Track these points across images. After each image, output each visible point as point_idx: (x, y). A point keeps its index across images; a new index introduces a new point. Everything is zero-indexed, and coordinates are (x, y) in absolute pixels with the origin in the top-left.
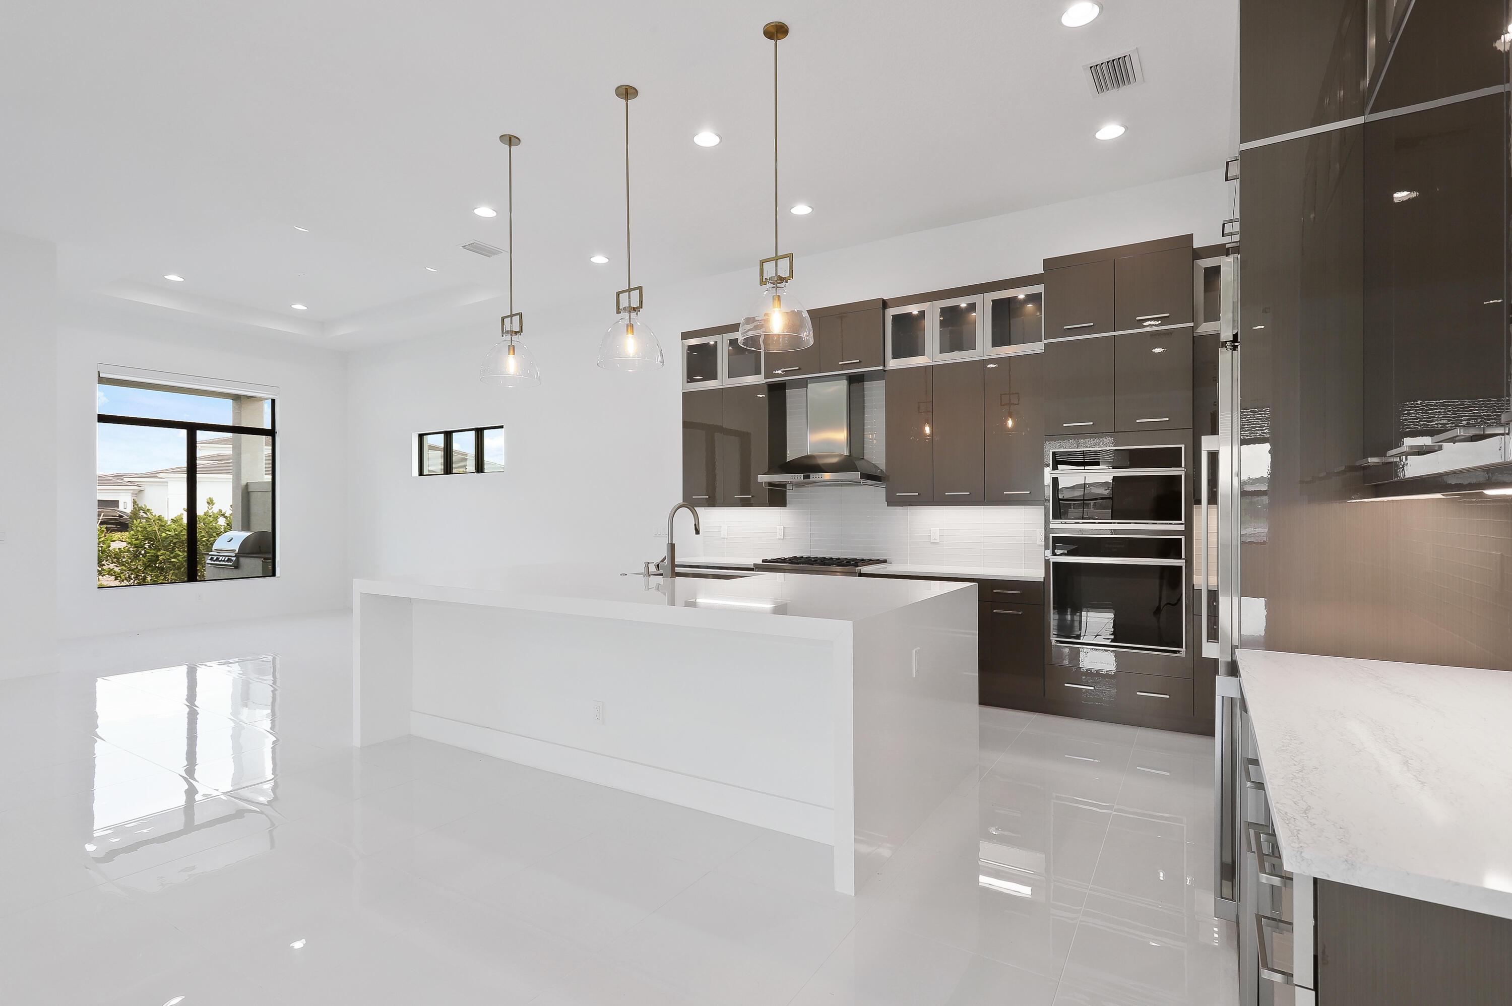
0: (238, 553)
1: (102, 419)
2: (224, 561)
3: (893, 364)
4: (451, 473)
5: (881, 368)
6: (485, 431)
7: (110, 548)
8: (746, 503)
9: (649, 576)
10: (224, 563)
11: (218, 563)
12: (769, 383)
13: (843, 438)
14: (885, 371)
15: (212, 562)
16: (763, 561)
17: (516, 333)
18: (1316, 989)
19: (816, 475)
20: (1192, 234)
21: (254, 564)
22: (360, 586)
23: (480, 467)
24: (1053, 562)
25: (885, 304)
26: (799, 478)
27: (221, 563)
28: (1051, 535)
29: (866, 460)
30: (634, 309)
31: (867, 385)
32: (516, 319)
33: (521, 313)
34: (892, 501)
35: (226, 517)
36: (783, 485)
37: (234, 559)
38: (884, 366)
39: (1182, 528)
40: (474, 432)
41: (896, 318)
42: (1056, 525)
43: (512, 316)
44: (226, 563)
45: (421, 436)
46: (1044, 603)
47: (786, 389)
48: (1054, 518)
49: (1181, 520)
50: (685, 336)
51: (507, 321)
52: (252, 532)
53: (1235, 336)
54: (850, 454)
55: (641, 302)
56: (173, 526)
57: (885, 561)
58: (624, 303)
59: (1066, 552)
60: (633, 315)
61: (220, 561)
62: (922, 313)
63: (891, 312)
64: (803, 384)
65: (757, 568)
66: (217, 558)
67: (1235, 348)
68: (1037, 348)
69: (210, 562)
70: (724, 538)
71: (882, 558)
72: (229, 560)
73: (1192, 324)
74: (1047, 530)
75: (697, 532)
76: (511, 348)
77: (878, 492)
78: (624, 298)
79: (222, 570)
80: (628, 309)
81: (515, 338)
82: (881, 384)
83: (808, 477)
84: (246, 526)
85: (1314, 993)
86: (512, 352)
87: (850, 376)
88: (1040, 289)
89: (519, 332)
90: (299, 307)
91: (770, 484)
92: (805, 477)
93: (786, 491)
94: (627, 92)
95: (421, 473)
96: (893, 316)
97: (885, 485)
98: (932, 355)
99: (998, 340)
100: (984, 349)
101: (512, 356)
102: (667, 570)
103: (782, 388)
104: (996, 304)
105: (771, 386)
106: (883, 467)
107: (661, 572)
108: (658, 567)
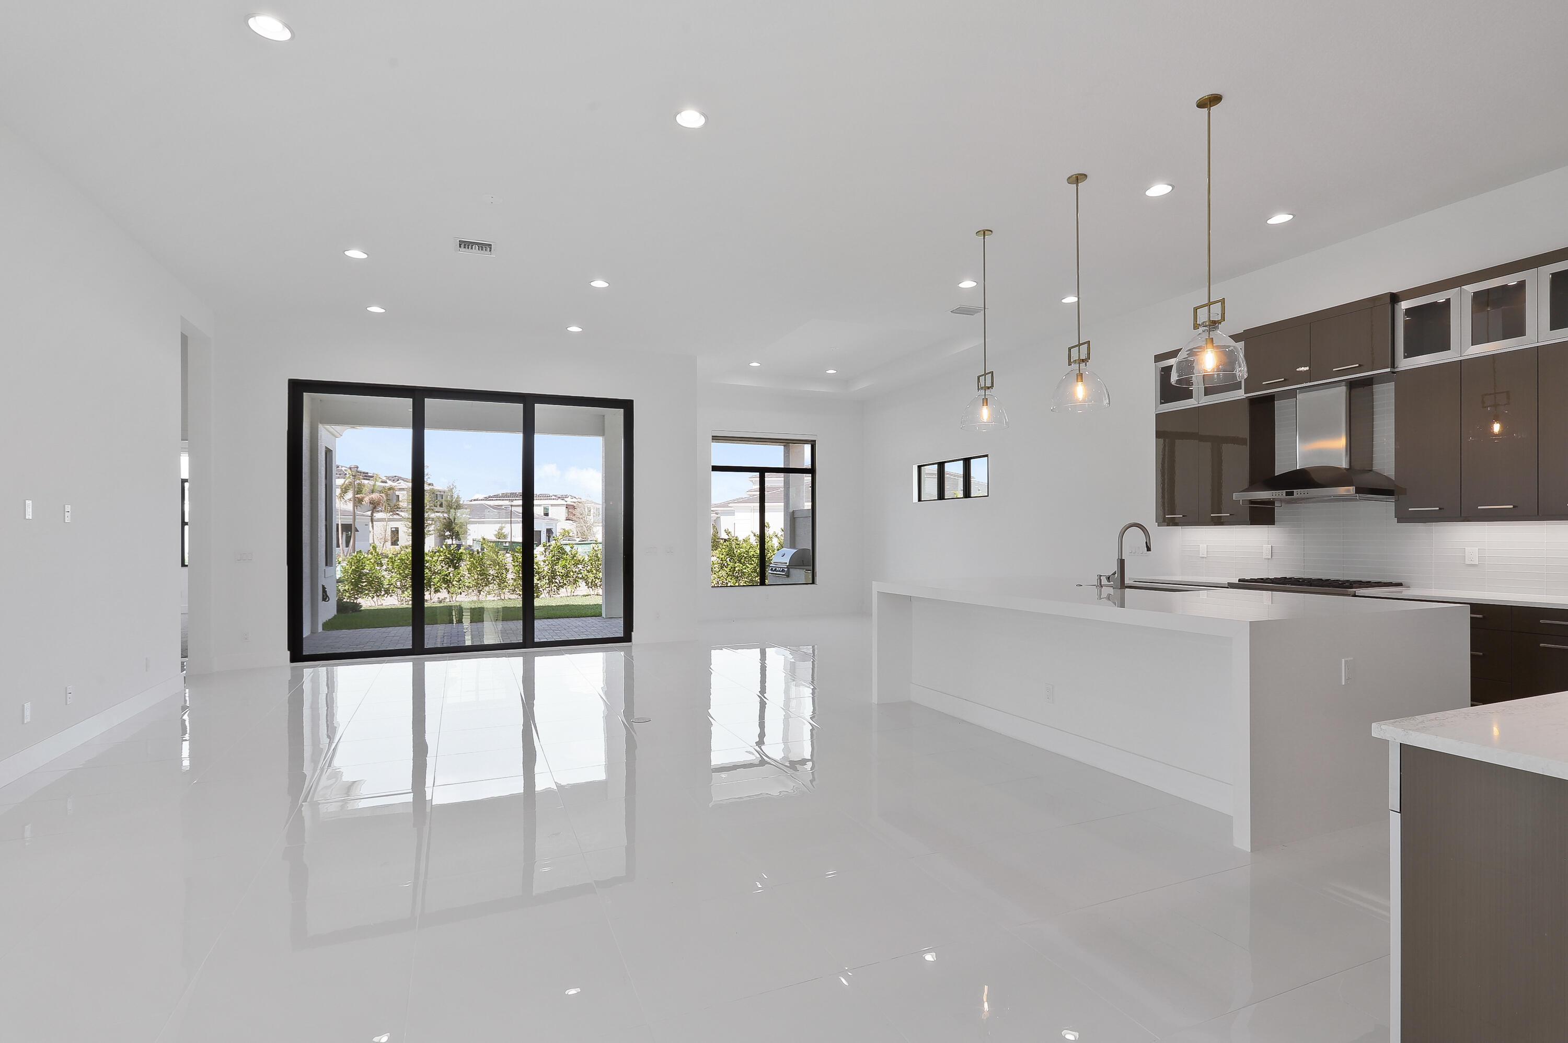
0: (789, 565)
1: (715, 468)
2: (780, 571)
3: (1406, 364)
4: (944, 499)
5: (1390, 369)
6: (972, 460)
8: (1218, 522)
9: (1101, 587)
10: (779, 573)
11: (776, 572)
12: (1251, 398)
13: (1341, 446)
14: (1397, 372)
15: (772, 572)
16: (1240, 580)
17: (988, 388)
19: (1304, 491)
21: (800, 574)
22: (877, 587)
23: (967, 494)
25: (1395, 298)
26: (1280, 495)
27: (778, 573)
29: (1370, 472)
30: (1083, 361)
31: (1377, 388)
32: (989, 377)
33: (993, 372)
34: (1403, 517)
35: (778, 538)
36: (1271, 502)
37: (786, 569)
38: (1394, 367)
40: (962, 461)
41: (1409, 312)
43: (985, 374)
44: (781, 573)
45: (920, 467)
47: (1274, 400)
50: (1159, 358)
51: (982, 379)
52: (796, 549)
54: (1350, 465)
55: (1089, 354)
56: (745, 545)
57: (1400, 585)
58: (1075, 356)
60: (1083, 365)
61: (777, 571)
62: (1448, 301)
63: (1405, 305)
64: (1292, 394)
65: (1231, 586)
66: (783, 570)
69: (770, 571)
70: (1203, 557)
71: (1399, 581)
72: (783, 571)
75: (1149, 549)
76: (985, 401)
77: (1386, 507)
78: (1074, 352)
79: (778, 578)
80: (1077, 361)
81: (988, 392)
82: (1391, 385)
83: (1292, 494)
84: (793, 545)
86: (985, 404)
87: (1350, 382)
89: (990, 387)
90: (831, 371)
91: (1252, 502)
92: (1287, 494)
93: (1274, 508)
94: (1078, 179)
95: (920, 500)
96: (1406, 310)
97: (1393, 500)
98: (1461, 348)
101: (985, 407)
102: (1117, 582)
103: (1271, 401)
104: (1556, 278)
105: (1252, 400)
106: (1392, 478)
107: (1112, 584)
108: (1109, 579)
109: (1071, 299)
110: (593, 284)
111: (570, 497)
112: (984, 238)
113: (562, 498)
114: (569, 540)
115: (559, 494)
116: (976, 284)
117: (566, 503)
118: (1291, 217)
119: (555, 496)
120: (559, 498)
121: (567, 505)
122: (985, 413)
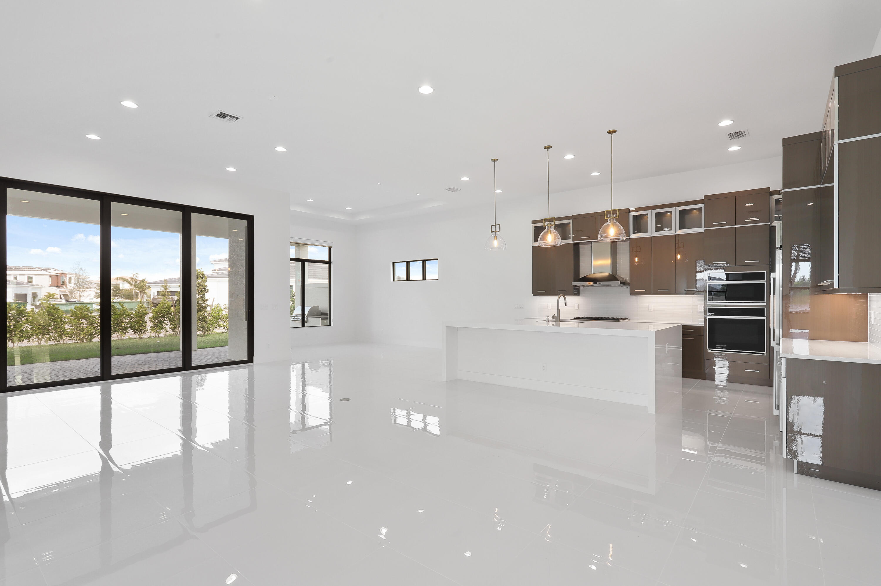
0: (308, 316)
3: (633, 236)
5: (628, 237)
6: (428, 261)
7: (222, 315)
9: (549, 321)
13: (609, 265)
14: (629, 239)
15: (294, 320)
16: (574, 318)
18: (786, 377)
19: (601, 282)
20: (770, 187)
23: (424, 278)
24: (708, 318)
25: (629, 211)
26: (591, 283)
28: (707, 307)
29: (618, 276)
34: (633, 293)
38: (629, 237)
39: (765, 304)
40: (422, 261)
42: (709, 303)
43: (495, 225)
44: (299, 320)
45: (394, 263)
46: (704, 334)
48: (709, 300)
49: (764, 301)
50: (533, 222)
51: (494, 227)
53: (781, 246)
54: (612, 273)
57: (627, 319)
59: (714, 314)
62: (646, 215)
63: (632, 214)
64: (589, 243)
66: (297, 318)
67: (781, 249)
68: (702, 230)
71: (625, 317)
73: (769, 223)
74: (705, 305)
75: (566, 305)
77: (627, 289)
83: (596, 283)
85: (785, 378)
86: (496, 238)
88: (702, 206)
89: (499, 231)
90: (349, 208)
91: (573, 286)
92: (594, 283)
93: (579, 288)
94: (548, 148)
95: (394, 281)
96: (633, 216)
97: (629, 287)
98: (652, 232)
99: (682, 227)
100: (676, 230)
101: (496, 240)
102: (557, 319)
103: (578, 244)
104: (681, 212)
105: (575, 244)
106: (628, 279)
107: (554, 320)
108: (553, 318)
109: (498, 191)
110: (277, 149)
111: (52, 270)
112: (495, 163)
113: (46, 270)
114: (54, 301)
115: (43, 267)
116: (469, 179)
117: (49, 274)
118: (599, 174)
119: (39, 268)
120: (43, 270)
121: (50, 275)
122: (496, 243)
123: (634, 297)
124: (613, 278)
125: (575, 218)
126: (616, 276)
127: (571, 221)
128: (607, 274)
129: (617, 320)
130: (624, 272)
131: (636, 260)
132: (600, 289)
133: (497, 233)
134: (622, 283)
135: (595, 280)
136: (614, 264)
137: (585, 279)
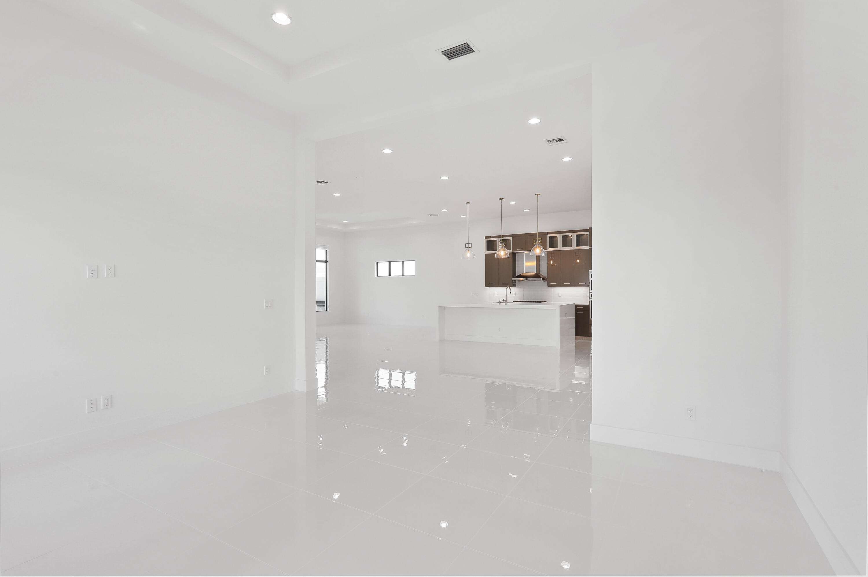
3: (550, 249)
5: (546, 250)
9: (500, 303)
13: (535, 269)
19: (529, 279)
23: (403, 274)
24: (591, 300)
25: (547, 233)
26: (520, 279)
28: (590, 294)
34: (549, 285)
46: (589, 310)
48: (591, 289)
50: (486, 237)
54: (537, 272)
57: (547, 301)
62: (557, 236)
63: (549, 235)
68: (588, 247)
74: (590, 292)
75: (510, 293)
77: (546, 283)
83: (527, 279)
88: (588, 233)
90: (345, 221)
93: (516, 282)
95: (377, 276)
96: (549, 237)
97: (547, 281)
98: (560, 248)
99: (578, 245)
100: (574, 247)
101: (468, 253)
102: (506, 301)
103: (515, 253)
104: (577, 236)
105: (513, 253)
106: (546, 276)
107: (504, 302)
108: (503, 301)
122: (468, 255)
123: (550, 287)
124: (537, 276)
125: (514, 236)
126: (539, 274)
127: (511, 238)
128: (534, 273)
129: (540, 302)
130: (544, 271)
131: (552, 263)
132: (530, 283)
133: (469, 248)
134: (543, 279)
135: (526, 277)
136: (538, 265)
137: (520, 276)
